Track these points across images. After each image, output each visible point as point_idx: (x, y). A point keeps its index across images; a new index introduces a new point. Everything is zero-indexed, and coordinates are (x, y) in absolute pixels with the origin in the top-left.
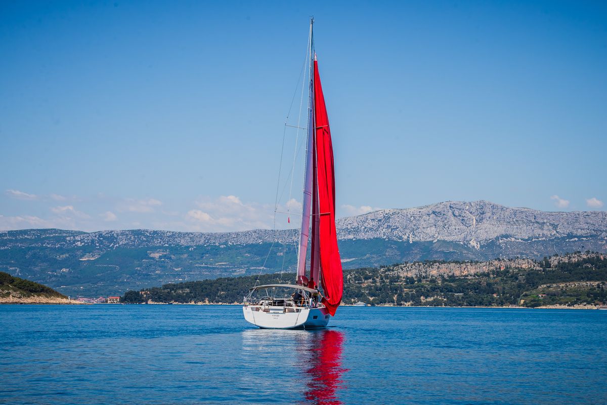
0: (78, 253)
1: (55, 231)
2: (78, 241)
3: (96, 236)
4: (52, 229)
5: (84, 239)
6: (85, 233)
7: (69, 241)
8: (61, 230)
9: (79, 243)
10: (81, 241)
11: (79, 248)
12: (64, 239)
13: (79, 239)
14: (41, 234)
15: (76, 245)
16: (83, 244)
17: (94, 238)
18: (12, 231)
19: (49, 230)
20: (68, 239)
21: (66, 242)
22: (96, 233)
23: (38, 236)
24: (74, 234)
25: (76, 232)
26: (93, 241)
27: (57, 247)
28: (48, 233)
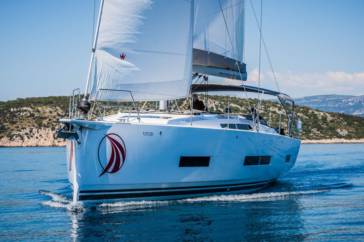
0: (351, 110)
1: (334, 96)
2: (350, 102)
3: (362, 99)
4: (332, 95)
5: (354, 100)
6: (354, 97)
7: (344, 102)
8: (338, 95)
9: (351, 103)
10: (352, 102)
11: (351, 107)
12: (341, 101)
13: (351, 101)
14: (325, 98)
15: (349, 105)
16: (353, 104)
17: (360, 100)
18: (306, 97)
19: (330, 95)
20: (343, 101)
21: (342, 103)
22: (362, 96)
23: (323, 99)
24: (347, 97)
25: (348, 96)
26: (360, 102)
27: (336, 106)
28: (330, 98)
